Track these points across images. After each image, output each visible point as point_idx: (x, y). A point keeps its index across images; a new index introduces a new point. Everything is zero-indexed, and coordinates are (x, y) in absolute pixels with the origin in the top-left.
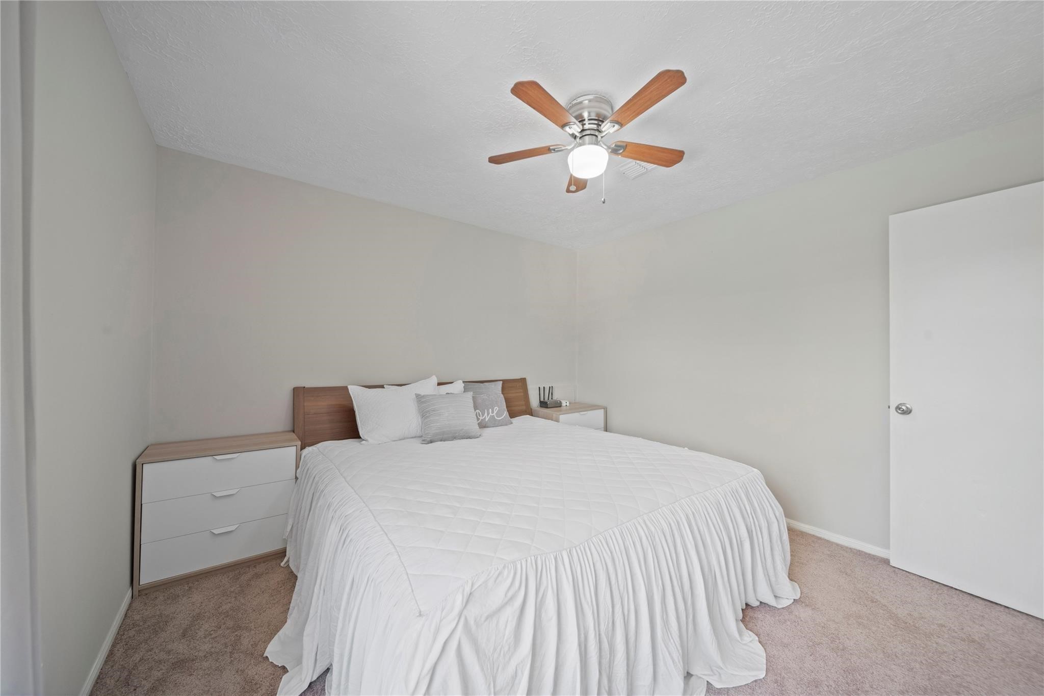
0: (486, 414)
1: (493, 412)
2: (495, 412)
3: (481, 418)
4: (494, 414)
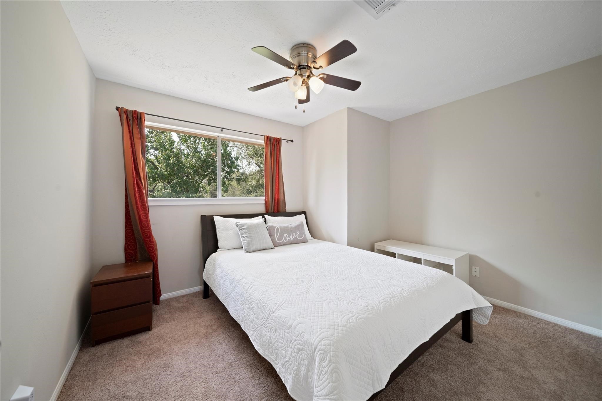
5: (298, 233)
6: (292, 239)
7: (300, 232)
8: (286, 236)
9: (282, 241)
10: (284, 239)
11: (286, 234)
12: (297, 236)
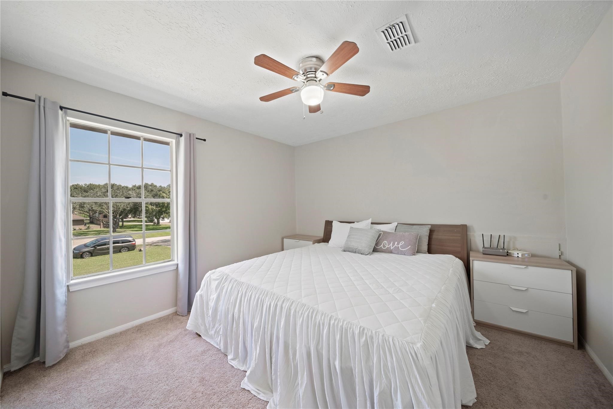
0: (391, 244)
1: (398, 244)
2: (400, 245)
3: (387, 246)
4: (399, 246)
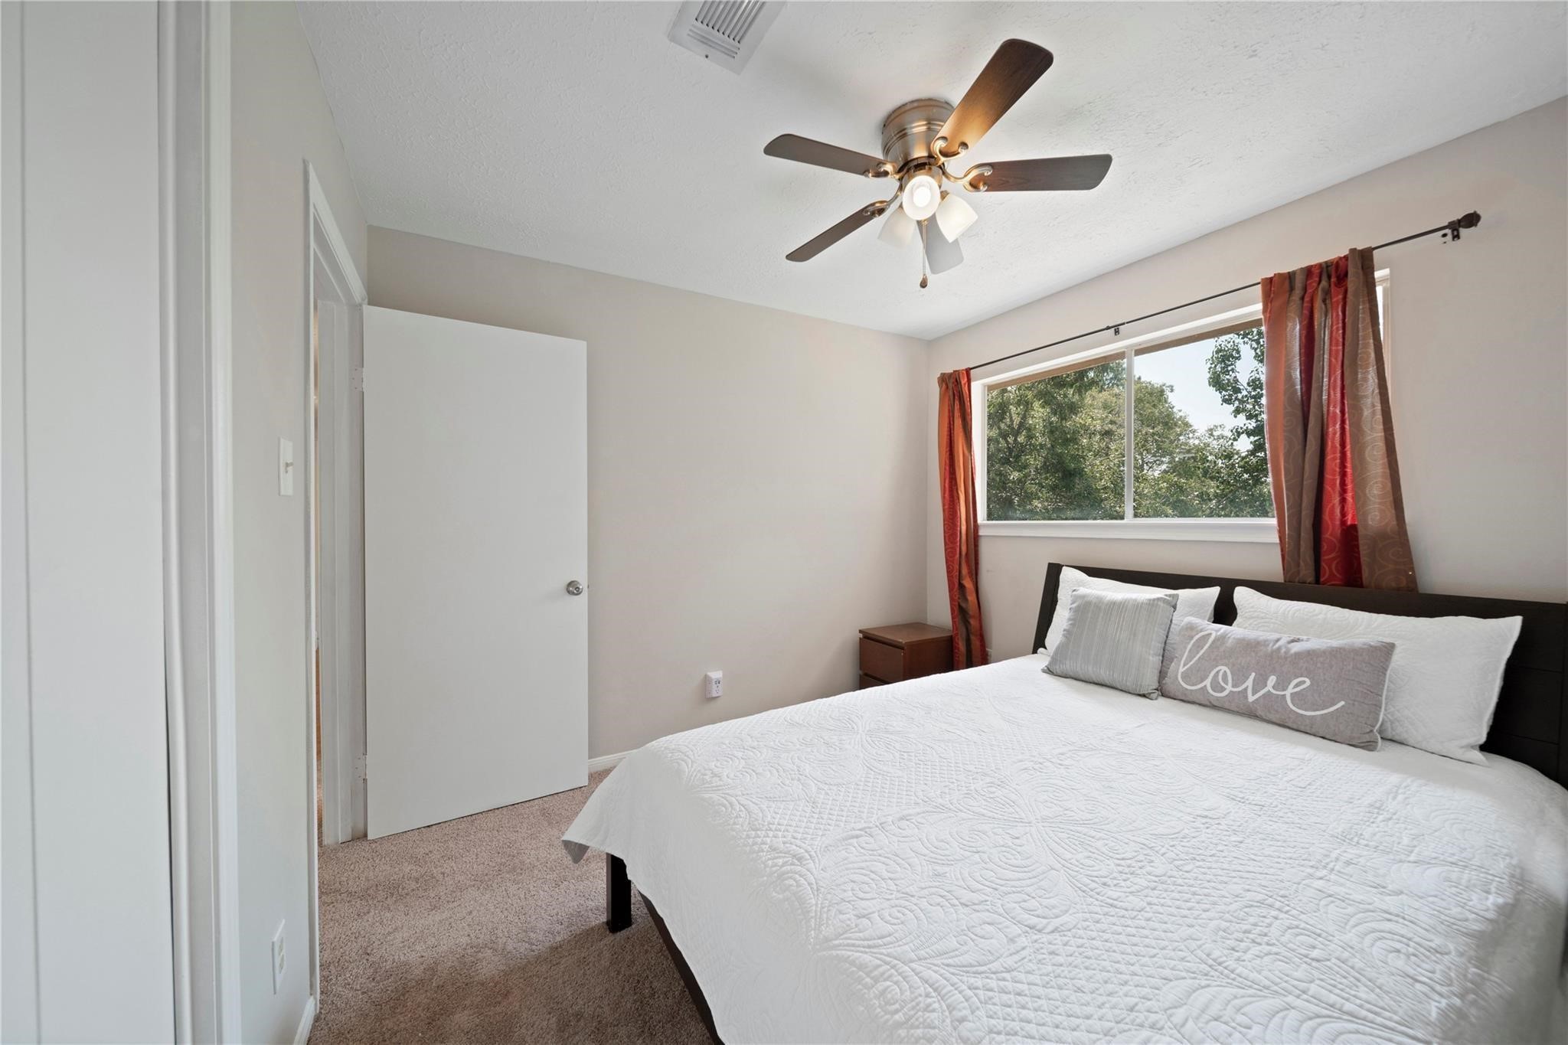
5: (1304, 682)
6: (1251, 698)
7: (1312, 684)
8: (1221, 674)
9: (1199, 686)
10: (1207, 682)
11: (1224, 668)
12: (1288, 693)
